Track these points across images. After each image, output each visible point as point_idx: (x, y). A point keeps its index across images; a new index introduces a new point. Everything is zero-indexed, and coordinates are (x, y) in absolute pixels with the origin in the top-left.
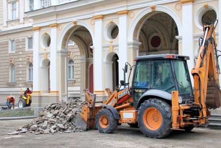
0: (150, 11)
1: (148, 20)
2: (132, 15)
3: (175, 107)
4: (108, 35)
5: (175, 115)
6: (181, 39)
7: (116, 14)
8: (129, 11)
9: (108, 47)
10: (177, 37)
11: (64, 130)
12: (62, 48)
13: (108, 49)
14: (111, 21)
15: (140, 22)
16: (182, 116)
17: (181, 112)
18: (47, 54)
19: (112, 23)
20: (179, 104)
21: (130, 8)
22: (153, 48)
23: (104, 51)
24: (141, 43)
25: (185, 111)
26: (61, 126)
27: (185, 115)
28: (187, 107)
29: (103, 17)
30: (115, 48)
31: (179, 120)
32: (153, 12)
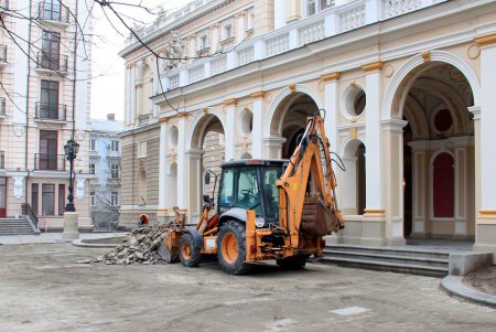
0: (421, 61)
1: (419, 78)
2: (388, 70)
3: (249, 232)
4: (347, 108)
5: (249, 243)
6: (479, 111)
7: (359, 69)
8: (384, 63)
9: (347, 130)
10: (470, 109)
11: (143, 260)
12: (271, 134)
13: (348, 133)
14: (352, 82)
15: (403, 84)
16: (259, 244)
17: (259, 240)
18: (247, 145)
19: (354, 85)
20: (257, 228)
21: (385, 58)
22: (439, 133)
23: (341, 137)
24: (406, 123)
25: (264, 238)
26: (140, 255)
27: (264, 244)
28: (269, 233)
29: (339, 76)
30: (359, 132)
31: (254, 250)
32: (427, 64)
